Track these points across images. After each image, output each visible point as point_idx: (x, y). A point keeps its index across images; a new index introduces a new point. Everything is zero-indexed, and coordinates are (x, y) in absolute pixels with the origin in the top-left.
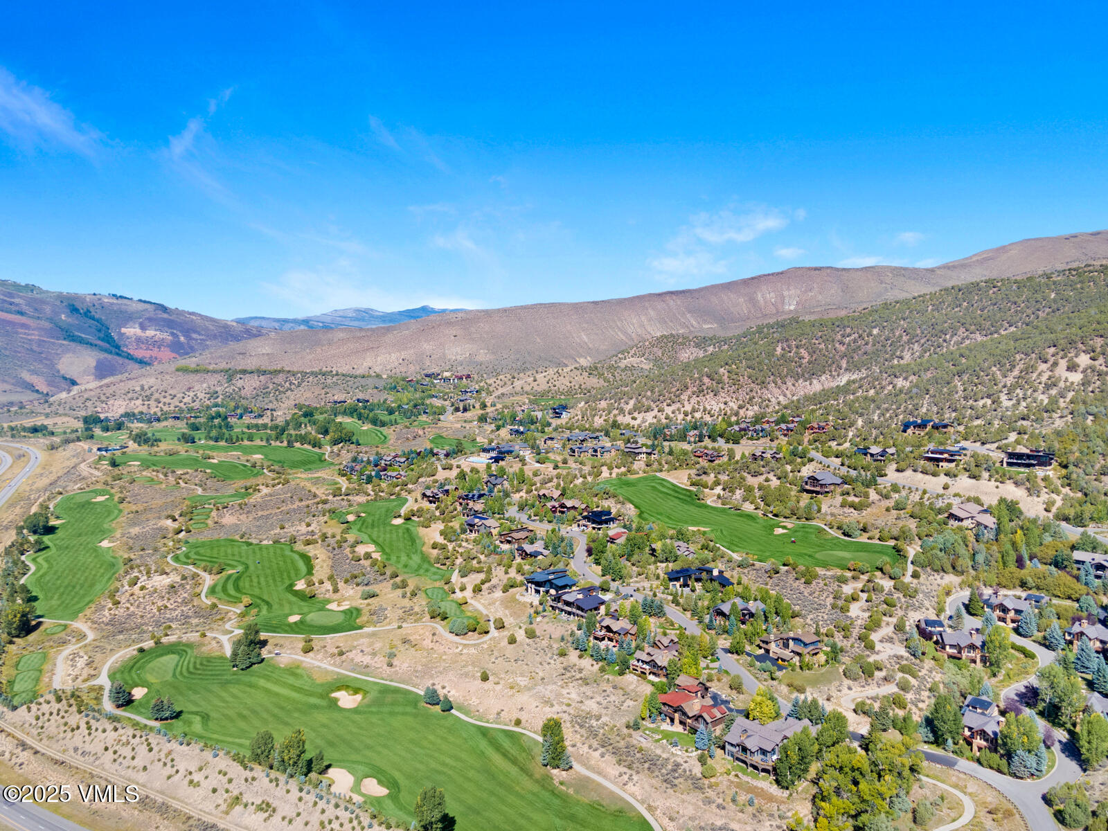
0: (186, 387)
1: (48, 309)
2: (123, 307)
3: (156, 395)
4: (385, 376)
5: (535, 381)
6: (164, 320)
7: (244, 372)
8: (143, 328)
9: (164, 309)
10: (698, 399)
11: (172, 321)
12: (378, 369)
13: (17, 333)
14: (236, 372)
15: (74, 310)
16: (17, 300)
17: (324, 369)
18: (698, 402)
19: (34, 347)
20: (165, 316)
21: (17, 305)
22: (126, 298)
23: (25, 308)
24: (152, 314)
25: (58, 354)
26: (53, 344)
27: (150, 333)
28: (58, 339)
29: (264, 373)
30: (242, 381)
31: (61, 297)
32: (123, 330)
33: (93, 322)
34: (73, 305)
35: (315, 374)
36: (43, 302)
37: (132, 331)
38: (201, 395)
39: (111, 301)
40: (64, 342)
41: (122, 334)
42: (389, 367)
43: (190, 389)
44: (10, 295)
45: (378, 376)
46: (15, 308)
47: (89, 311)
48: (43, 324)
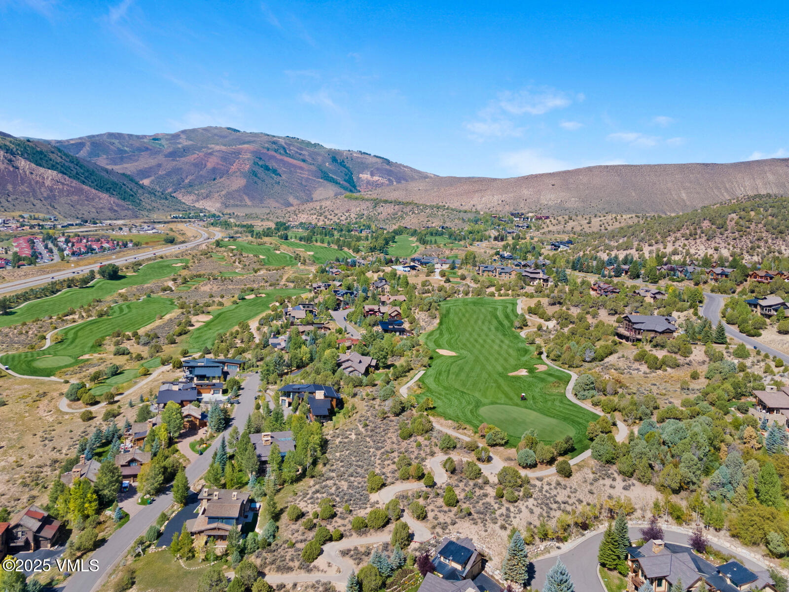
0: (346, 209)
1: (320, 159)
2: (364, 160)
3: (327, 213)
4: (482, 213)
5: (589, 223)
6: (386, 170)
7: (386, 202)
8: (372, 175)
9: (388, 162)
10: (686, 242)
11: (391, 171)
12: (479, 208)
13: (296, 172)
14: (381, 201)
15: (334, 160)
16: (304, 152)
17: (441, 204)
18: (685, 245)
19: (304, 183)
20: (388, 167)
21: (304, 155)
22: (367, 154)
23: (307, 158)
24: (379, 166)
25: (315, 188)
26: (314, 181)
27: (376, 178)
28: (318, 178)
29: (399, 203)
30: (382, 208)
31: (330, 152)
32: (361, 175)
33: (344, 169)
34: (335, 157)
35: (432, 207)
36: (319, 154)
37: (365, 176)
38: (353, 216)
39: (358, 155)
40: (321, 180)
41: (359, 178)
42: (489, 206)
43: (348, 211)
44: (301, 149)
45: (477, 212)
46: (301, 157)
47: (343, 161)
48: (313, 168)
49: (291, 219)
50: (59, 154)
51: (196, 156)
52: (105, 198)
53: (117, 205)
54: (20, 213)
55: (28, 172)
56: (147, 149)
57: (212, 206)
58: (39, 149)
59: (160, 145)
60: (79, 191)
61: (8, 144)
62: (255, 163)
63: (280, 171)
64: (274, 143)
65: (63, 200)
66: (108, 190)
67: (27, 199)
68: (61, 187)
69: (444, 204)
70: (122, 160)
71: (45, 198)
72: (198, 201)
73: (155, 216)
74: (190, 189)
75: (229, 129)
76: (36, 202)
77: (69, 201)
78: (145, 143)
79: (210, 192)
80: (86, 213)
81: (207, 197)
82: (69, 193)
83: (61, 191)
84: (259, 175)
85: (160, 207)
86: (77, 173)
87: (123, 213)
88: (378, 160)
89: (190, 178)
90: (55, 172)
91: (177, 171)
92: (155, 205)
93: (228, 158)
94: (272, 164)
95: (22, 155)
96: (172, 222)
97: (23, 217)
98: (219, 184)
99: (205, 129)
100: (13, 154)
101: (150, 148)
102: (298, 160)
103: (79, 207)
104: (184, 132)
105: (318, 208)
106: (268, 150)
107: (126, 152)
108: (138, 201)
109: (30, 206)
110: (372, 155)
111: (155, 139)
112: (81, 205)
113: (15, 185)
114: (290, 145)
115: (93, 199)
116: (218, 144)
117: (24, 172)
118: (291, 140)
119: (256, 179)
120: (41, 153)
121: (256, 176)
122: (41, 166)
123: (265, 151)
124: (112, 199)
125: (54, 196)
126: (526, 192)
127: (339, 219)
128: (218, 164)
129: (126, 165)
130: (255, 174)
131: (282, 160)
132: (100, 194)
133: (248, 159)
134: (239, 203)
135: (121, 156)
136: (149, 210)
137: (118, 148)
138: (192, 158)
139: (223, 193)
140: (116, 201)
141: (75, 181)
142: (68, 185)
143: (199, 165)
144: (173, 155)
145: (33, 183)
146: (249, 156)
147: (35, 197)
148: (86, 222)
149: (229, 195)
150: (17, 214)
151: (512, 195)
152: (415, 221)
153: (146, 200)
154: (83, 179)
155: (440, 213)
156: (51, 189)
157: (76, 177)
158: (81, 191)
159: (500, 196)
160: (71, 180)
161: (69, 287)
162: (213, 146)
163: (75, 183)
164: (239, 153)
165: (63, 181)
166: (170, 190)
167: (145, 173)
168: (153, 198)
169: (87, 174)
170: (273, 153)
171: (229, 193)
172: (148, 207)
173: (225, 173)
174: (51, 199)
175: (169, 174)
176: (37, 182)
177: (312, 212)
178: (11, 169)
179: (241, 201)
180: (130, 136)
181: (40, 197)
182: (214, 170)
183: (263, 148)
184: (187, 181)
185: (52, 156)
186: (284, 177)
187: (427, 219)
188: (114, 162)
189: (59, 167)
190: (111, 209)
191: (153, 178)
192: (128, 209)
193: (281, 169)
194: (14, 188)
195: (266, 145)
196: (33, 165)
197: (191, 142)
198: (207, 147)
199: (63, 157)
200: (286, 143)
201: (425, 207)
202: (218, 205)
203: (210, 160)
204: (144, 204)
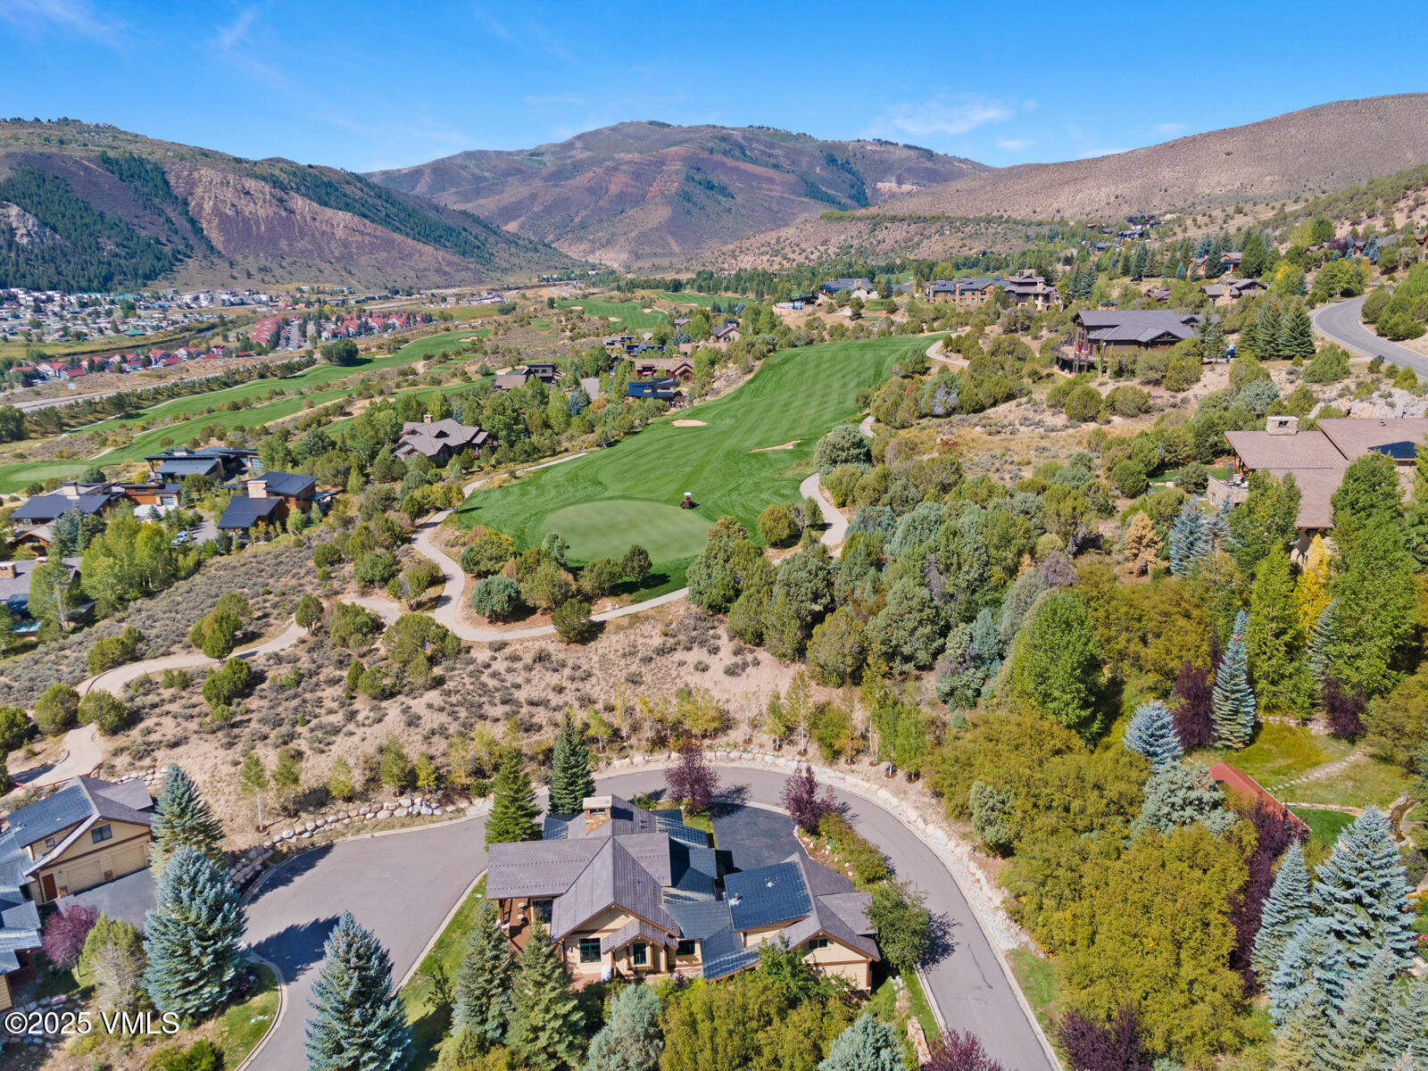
0: (821, 240)
1: (805, 161)
2: (885, 155)
3: (788, 249)
4: (1072, 223)
6: (926, 170)
7: (893, 219)
8: (900, 182)
9: (929, 155)
11: (935, 172)
12: (1067, 214)
13: (761, 189)
14: (885, 219)
15: (831, 160)
16: (776, 152)
17: (995, 213)
19: (774, 206)
20: (929, 165)
21: (777, 156)
22: (891, 144)
23: (782, 160)
24: (914, 164)
25: (794, 214)
26: (793, 201)
27: (907, 187)
28: (800, 195)
29: (919, 220)
30: (885, 232)
32: (879, 185)
33: (849, 176)
34: (833, 156)
35: (977, 221)
36: (802, 152)
37: (887, 186)
38: (832, 250)
39: (874, 148)
40: (804, 199)
41: (876, 191)
42: (1088, 209)
43: (825, 242)
44: (772, 146)
45: (1063, 222)
46: (772, 161)
47: (847, 162)
48: (791, 178)
49: (726, 266)
50: (358, 185)
51: (591, 174)
52: (429, 254)
53: (449, 264)
54: (297, 285)
55: (308, 219)
56: (519, 171)
57: (613, 259)
58: (325, 179)
59: (540, 163)
60: (390, 243)
61: (277, 173)
62: (689, 178)
63: (731, 189)
64: (724, 139)
65: (364, 260)
66: (437, 240)
67: (310, 263)
68: (359, 238)
69: (1002, 212)
70: (478, 193)
71: (337, 258)
72: (592, 252)
73: (511, 279)
74: (581, 233)
75: (651, 123)
76: (323, 266)
77: (374, 262)
78: (514, 161)
79: (613, 234)
80: (400, 280)
81: (608, 243)
82: (374, 248)
83: (360, 246)
84: (695, 199)
85: (524, 264)
86: (387, 215)
87: (459, 276)
88: (911, 152)
89: (583, 213)
90: (348, 215)
91: (561, 203)
92: (516, 261)
93: (641, 175)
94: (719, 178)
95: (298, 190)
96: (539, 286)
97: (301, 291)
98: (627, 221)
99: (614, 129)
100: (284, 188)
101: (524, 168)
102: (766, 165)
103: (389, 270)
104: (579, 137)
105: (773, 242)
106: (711, 152)
107: (486, 179)
108: (487, 256)
109: (315, 272)
110: (901, 144)
111: (533, 154)
112: (393, 267)
113: (290, 241)
114: (752, 139)
115: (410, 256)
116: (629, 151)
117: (304, 217)
118: (753, 133)
119: (689, 206)
120: (330, 185)
121: (689, 200)
122: (326, 205)
123: (706, 155)
124: (440, 254)
125: (350, 255)
126: (1167, 175)
127: (807, 258)
128: (627, 185)
129: (482, 201)
130: (688, 197)
131: (736, 169)
132: (420, 246)
133: (677, 172)
134: (659, 250)
135: (479, 187)
136: (505, 271)
137: (473, 175)
138: (584, 179)
139: (633, 234)
140: (448, 256)
141: (380, 228)
142: (369, 234)
143: (596, 191)
144: (557, 176)
145: (317, 235)
146: (678, 165)
147: (322, 258)
148: (397, 293)
149: (643, 238)
150: (291, 287)
151: (1137, 183)
152: (938, 248)
153: (501, 254)
154: (398, 224)
155: (991, 231)
156: (346, 244)
157: (386, 221)
158: (391, 242)
159: (1113, 188)
160: (374, 225)
161: (262, 376)
162: (622, 155)
163: (381, 231)
164: (662, 163)
165: (362, 229)
166: (550, 237)
167: (509, 212)
168: (513, 250)
169: (402, 215)
170: (718, 157)
171: (642, 234)
172: (504, 265)
173: (640, 200)
174: (346, 260)
175: (548, 210)
176: (323, 233)
177: (762, 249)
178: (284, 214)
179: (663, 247)
180: (499, 153)
181: (329, 257)
182: (621, 196)
183: (703, 149)
184: (577, 220)
185: (348, 189)
186: (739, 199)
187: (960, 243)
188: (466, 197)
189: (357, 205)
190: (439, 271)
191: (522, 219)
192: (467, 269)
193: (735, 185)
194: (290, 245)
195: (710, 144)
196: (315, 205)
197: (588, 154)
198: (613, 159)
199: (365, 189)
200: (744, 137)
201: (966, 222)
202: (624, 256)
203: (615, 180)
204: (497, 260)
